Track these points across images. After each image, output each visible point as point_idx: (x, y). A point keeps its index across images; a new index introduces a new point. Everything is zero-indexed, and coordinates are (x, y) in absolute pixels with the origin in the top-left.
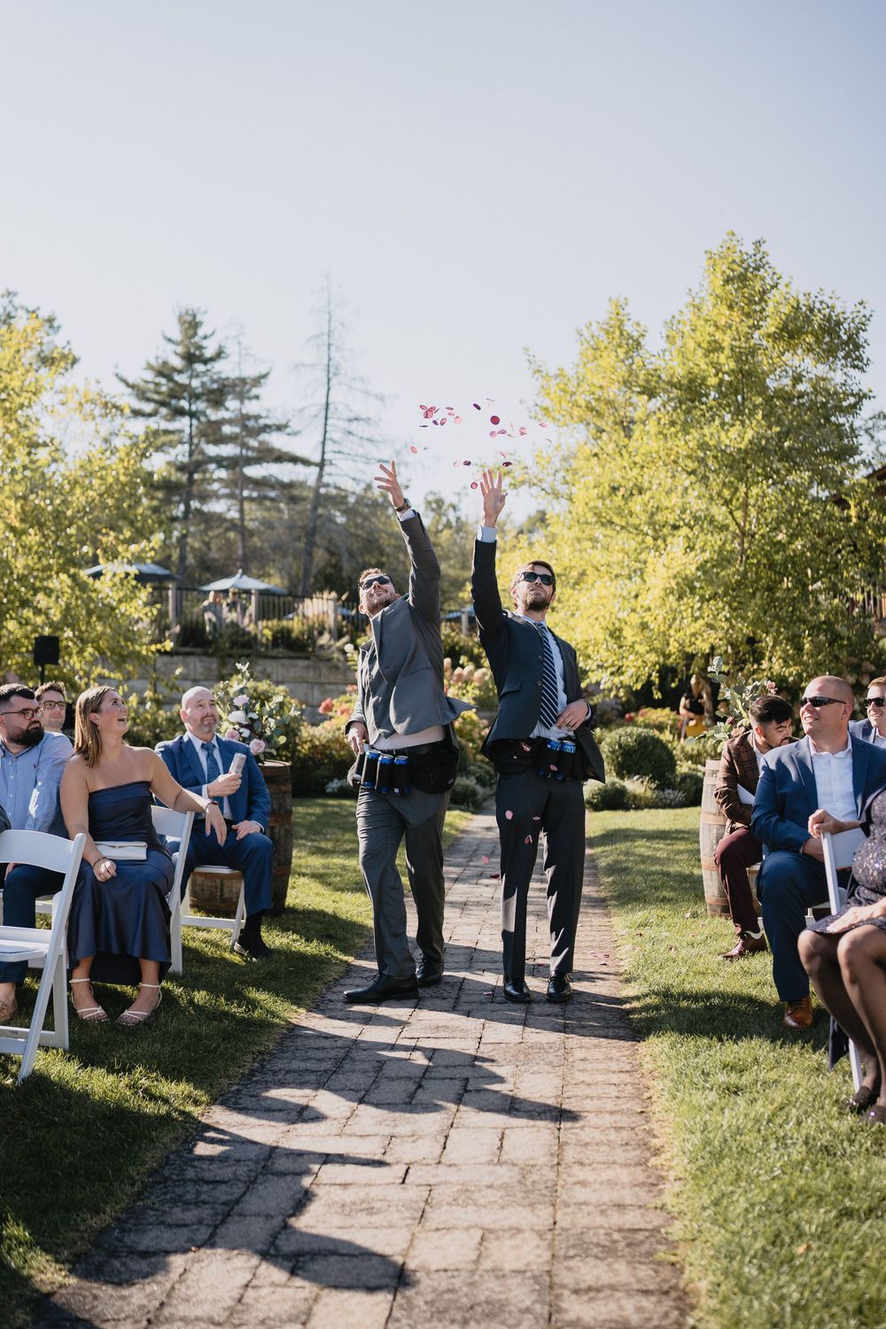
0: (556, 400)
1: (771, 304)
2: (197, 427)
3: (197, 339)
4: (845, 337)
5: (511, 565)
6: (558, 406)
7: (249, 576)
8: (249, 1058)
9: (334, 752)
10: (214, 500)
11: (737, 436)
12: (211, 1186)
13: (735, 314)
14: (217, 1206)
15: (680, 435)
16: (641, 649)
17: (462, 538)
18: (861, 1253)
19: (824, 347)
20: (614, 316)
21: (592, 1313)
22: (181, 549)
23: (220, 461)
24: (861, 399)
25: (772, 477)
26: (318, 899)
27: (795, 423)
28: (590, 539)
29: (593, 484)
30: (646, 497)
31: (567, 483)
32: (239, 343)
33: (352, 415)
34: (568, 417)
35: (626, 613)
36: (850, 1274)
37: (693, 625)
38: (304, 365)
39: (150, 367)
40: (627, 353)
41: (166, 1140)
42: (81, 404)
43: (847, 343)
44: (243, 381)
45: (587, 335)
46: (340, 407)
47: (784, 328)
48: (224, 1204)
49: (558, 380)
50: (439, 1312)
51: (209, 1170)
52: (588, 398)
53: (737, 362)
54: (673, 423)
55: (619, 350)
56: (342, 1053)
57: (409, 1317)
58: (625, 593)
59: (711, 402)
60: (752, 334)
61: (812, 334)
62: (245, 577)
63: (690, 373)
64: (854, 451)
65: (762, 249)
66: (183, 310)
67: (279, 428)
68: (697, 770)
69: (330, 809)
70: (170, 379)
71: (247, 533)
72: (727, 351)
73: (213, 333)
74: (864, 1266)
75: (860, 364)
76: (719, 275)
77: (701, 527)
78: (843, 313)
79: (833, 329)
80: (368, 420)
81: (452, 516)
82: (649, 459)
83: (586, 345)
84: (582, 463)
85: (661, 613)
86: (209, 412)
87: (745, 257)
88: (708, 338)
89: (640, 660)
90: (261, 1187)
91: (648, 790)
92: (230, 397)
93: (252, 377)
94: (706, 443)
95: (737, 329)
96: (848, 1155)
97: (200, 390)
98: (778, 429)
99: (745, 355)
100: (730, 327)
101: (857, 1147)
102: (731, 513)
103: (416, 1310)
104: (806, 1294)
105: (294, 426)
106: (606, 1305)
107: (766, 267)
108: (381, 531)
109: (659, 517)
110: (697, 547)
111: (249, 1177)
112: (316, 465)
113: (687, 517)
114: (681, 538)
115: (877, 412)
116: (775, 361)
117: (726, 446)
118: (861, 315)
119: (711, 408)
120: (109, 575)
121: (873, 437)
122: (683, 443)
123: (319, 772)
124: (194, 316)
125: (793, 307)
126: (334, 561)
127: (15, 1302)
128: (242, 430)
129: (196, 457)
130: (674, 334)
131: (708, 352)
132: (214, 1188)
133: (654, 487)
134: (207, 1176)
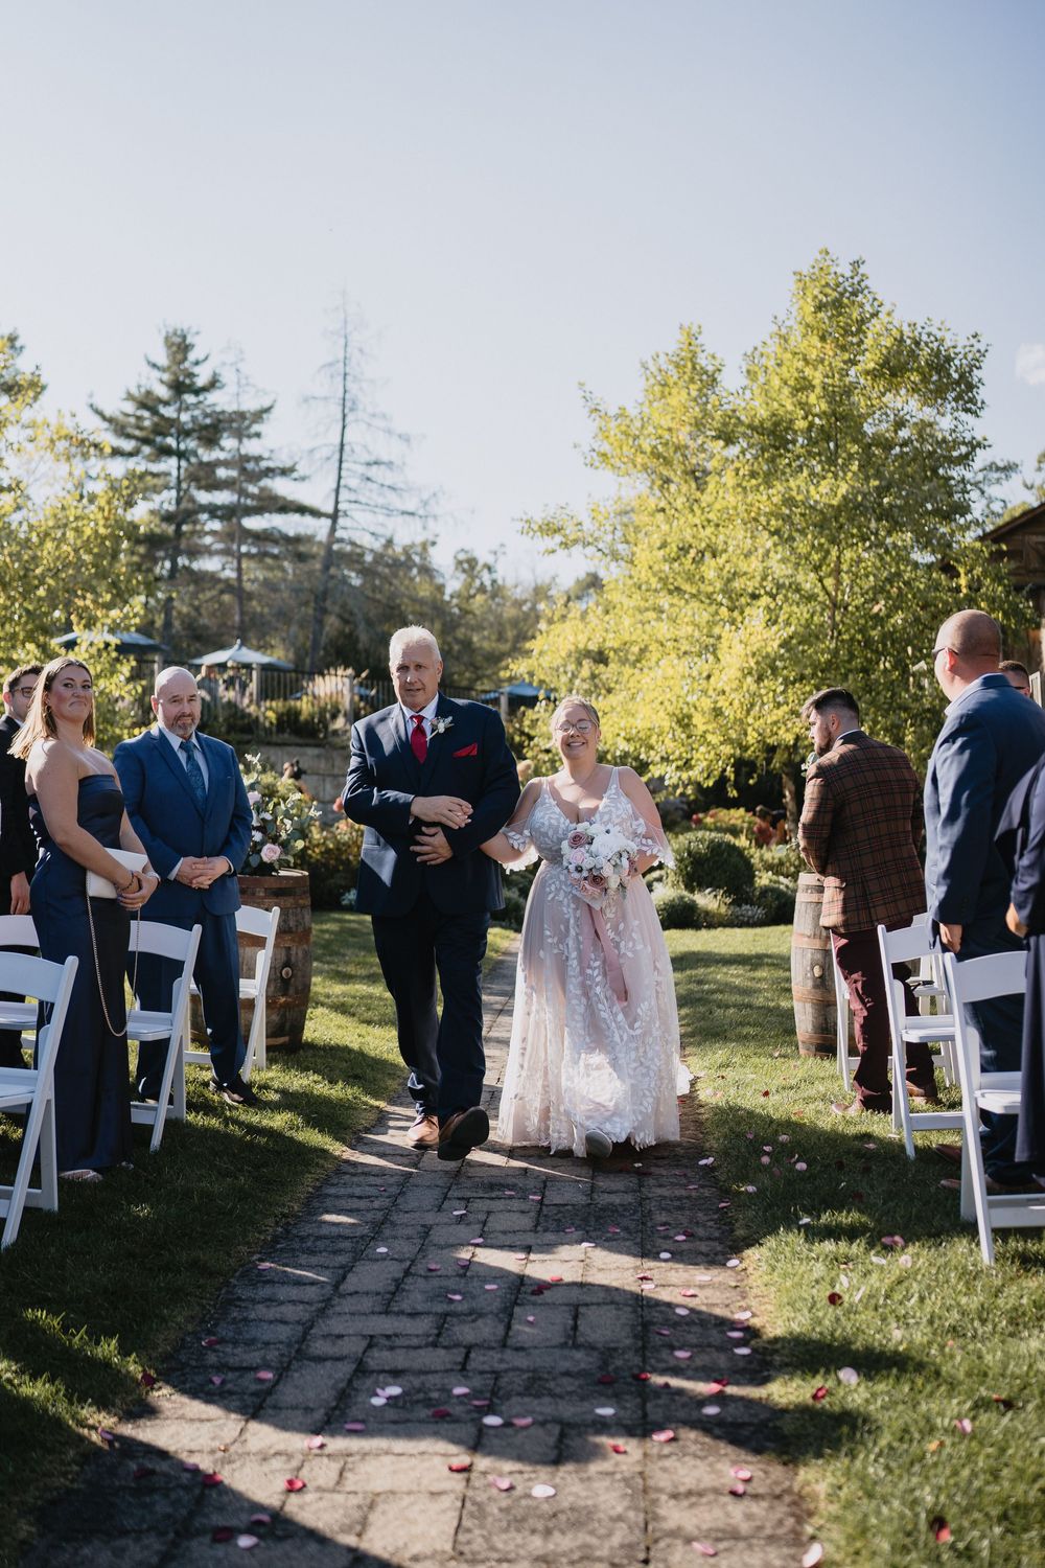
0: (616, 444)
1: (870, 335)
2: (186, 470)
3: (187, 364)
4: (956, 376)
5: (561, 638)
6: (618, 451)
7: (249, 648)
8: (271, 1221)
9: (351, 858)
10: (206, 556)
11: (830, 490)
12: (237, 1374)
13: (828, 347)
14: (246, 1397)
15: (762, 488)
16: (714, 739)
17: (498, 605)
18: (1003, 1450)
19: (932, 386)
20: (685, 347)
21: (695, 1521)
22: (166, 615)
23: (213, 511)
24: (974, 448)
25: (869, 539)
26: (340, 1032)
27: (897, 476)
28: (654, 609)
29: (658, 544)
30: (721, 561)
31: (627, 542)
32: (238, 370)
33: (372, 459)
34: (631, 465)
35: (695, 697)
36: (992, 1474)
37: (775, 711)
38: (314, 398)
39: (130, 397)
40: (700, 390)
41: (180, 1319)
42: (52, 441)
43: (958, 383)
44: (242, 415)
45: (653, 369)
46: (357, 449)
47: (885, 363)
48: (253, 1394)
49: (619, 421)
50: (516, 1521)
51: (234, 1355)
52: (654, 443)
53: (830, 403)
54: (753, 474)
55: (692, 386)
56: (379, 1216)
57: (482, 1527)
58: (695, 673)
59: (798, 450)
60: (847, 371)
61: (917, 371)
62: (244, 649)
63: (774, 415)
64: (964, 509)
65: (861, 271)
66: (171, 330)
67: (285, 472)
68: (778, 882)
69: (347, 925)
70: (155, 412)
71: (245, 595)
72: (818, 390)
73: (206, 358)
74: (1006, 1465)
75: (974, 408)
76: (809, 300)
77: (785, 596)
78: (954, 347)
79: (943, 366)
80: (390, 464)
81: (486, 578)
82: (725, 516)
83: (652, 381)
84: (646, 519)
85: (736, 697)
86: (200, 451)
87: (841, 280)
88: (796, 375)
89: (712, 753)
90: (296, 1375)
91: (722, 906)
92: (225, 435)
93: (252, 410)
94: (792, 499)
95: (830, 364)
96: (979, 1337)
97: (190, 426)
98: (877, 483)
99: (838, 395)
100: (822, 361)
101: (990, 1327)
102: (821, 580)
103: (490, 1519)
104: (942, 1498)
105: (301, 470)
106: (710, 1511)
107: (866, 292)
108: (403, 595)
109: (737, 584)
110: (780, 620)
111: (281, 1362)
112: (327, 516)
113: (769, 585)
114: (761, 609)
115: (988, 463)
116: (874, 402)
117: (816, 502)
118: (974, 349)
119: (798, 457)
120: (84, 646)
121: (983, 492)
122: (765, 497)
123: (332, 881)
124: (184, 337)
125: (895, 339)
126: (347, 630)
127: (15, 1511)
128: (240, 474)
129: (184, 505)
130: (756, 369)
131: (796, 390)
132: (241, 1377)
133: (731, 549)
134: (231, 1361)
